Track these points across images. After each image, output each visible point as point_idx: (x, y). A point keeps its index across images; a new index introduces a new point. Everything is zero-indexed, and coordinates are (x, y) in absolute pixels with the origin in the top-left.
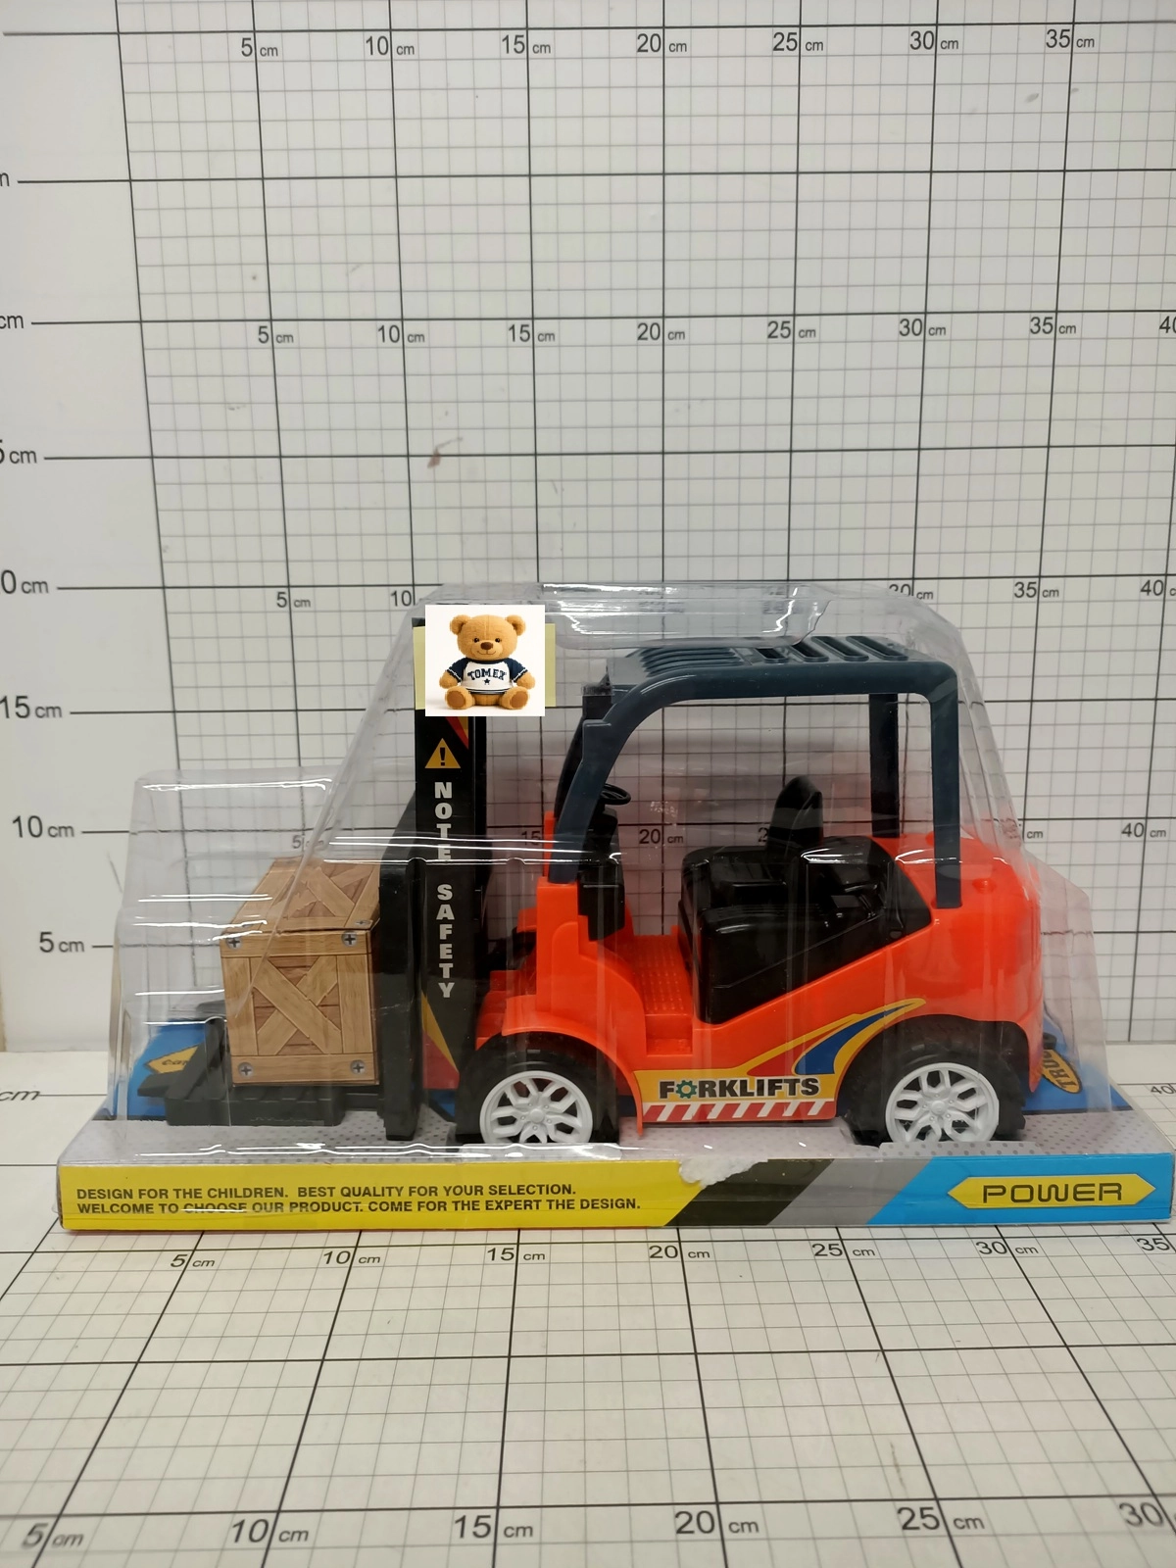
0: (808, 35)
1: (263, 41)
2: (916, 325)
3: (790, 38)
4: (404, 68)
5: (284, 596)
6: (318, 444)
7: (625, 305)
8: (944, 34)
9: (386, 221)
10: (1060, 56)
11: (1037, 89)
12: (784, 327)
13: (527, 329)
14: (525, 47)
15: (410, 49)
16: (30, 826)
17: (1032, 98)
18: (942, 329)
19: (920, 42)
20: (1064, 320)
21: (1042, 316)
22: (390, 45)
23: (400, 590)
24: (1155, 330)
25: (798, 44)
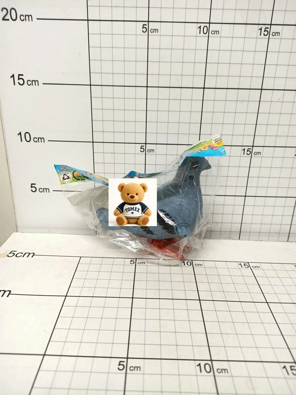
5: (146, 26)
16: (25, 137)
23: (203, 25)
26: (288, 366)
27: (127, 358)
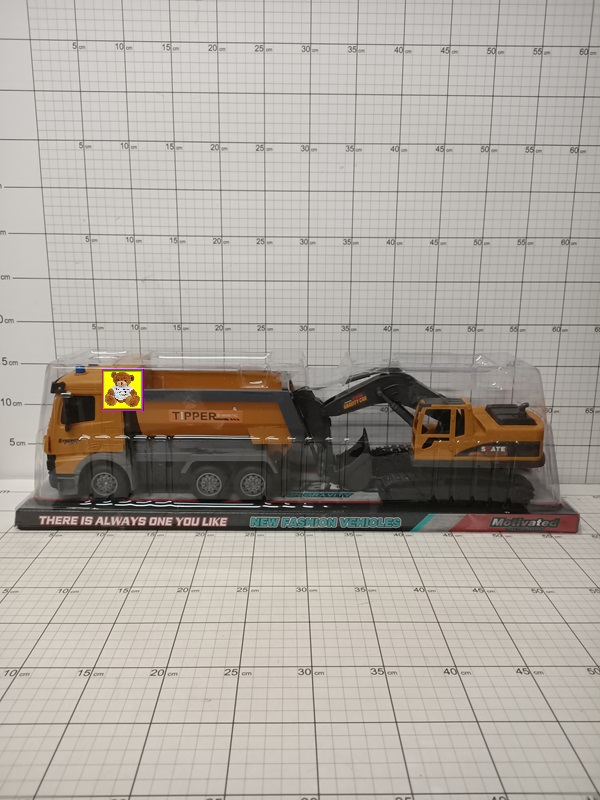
0: (267, 146)
1: (86, 143)
2: (306, 241)
3: (261, 147)
4: (134, 154)
5: (95, 325)
6: (106, 275)
7: (208, 232)
8: (312, 146)
9: (128, 203)
10: (351, 154)
12: (262, 240)
13: (176, 239)
15: (135, 147)
16: (7, 402)
17: (342, 168)
19: (304, 149)
20: (354, 240)
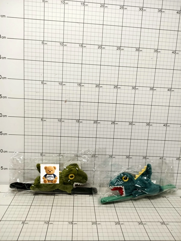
11: (153, 57)
14: (82, 46)
18: (138, 89)
21: (151, 88)
22: (63, 44)
23: (59, 119)
24: (167, 91)
25: (120, 49)
26: (70, 222)
27: (25, 221)
